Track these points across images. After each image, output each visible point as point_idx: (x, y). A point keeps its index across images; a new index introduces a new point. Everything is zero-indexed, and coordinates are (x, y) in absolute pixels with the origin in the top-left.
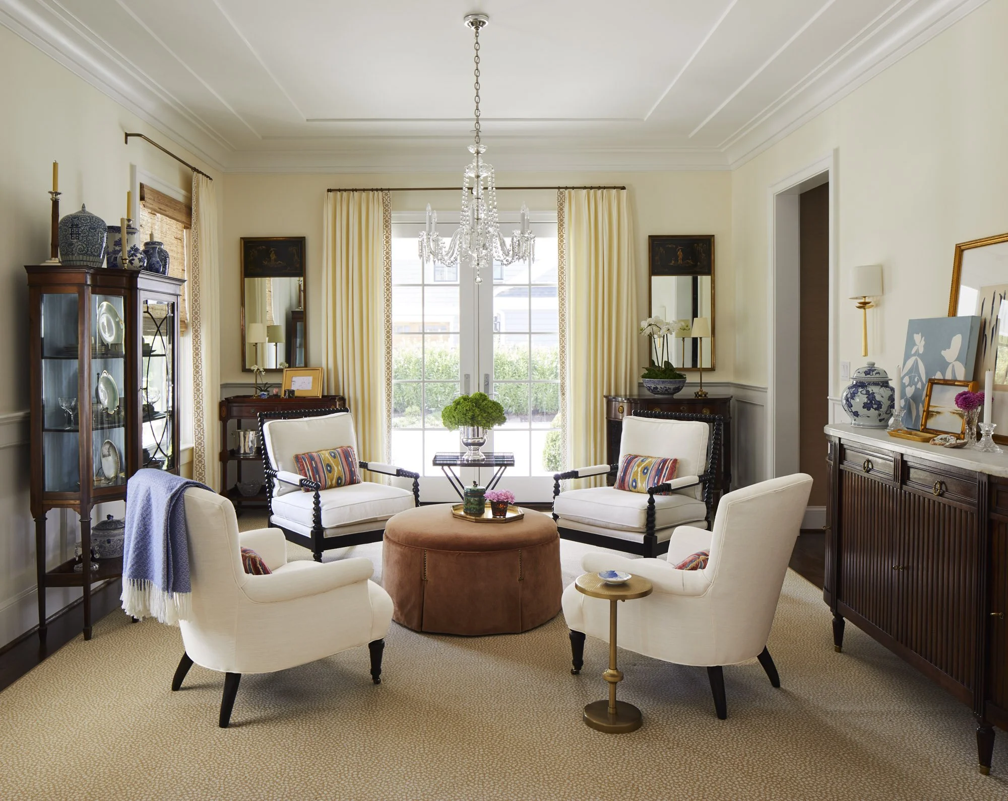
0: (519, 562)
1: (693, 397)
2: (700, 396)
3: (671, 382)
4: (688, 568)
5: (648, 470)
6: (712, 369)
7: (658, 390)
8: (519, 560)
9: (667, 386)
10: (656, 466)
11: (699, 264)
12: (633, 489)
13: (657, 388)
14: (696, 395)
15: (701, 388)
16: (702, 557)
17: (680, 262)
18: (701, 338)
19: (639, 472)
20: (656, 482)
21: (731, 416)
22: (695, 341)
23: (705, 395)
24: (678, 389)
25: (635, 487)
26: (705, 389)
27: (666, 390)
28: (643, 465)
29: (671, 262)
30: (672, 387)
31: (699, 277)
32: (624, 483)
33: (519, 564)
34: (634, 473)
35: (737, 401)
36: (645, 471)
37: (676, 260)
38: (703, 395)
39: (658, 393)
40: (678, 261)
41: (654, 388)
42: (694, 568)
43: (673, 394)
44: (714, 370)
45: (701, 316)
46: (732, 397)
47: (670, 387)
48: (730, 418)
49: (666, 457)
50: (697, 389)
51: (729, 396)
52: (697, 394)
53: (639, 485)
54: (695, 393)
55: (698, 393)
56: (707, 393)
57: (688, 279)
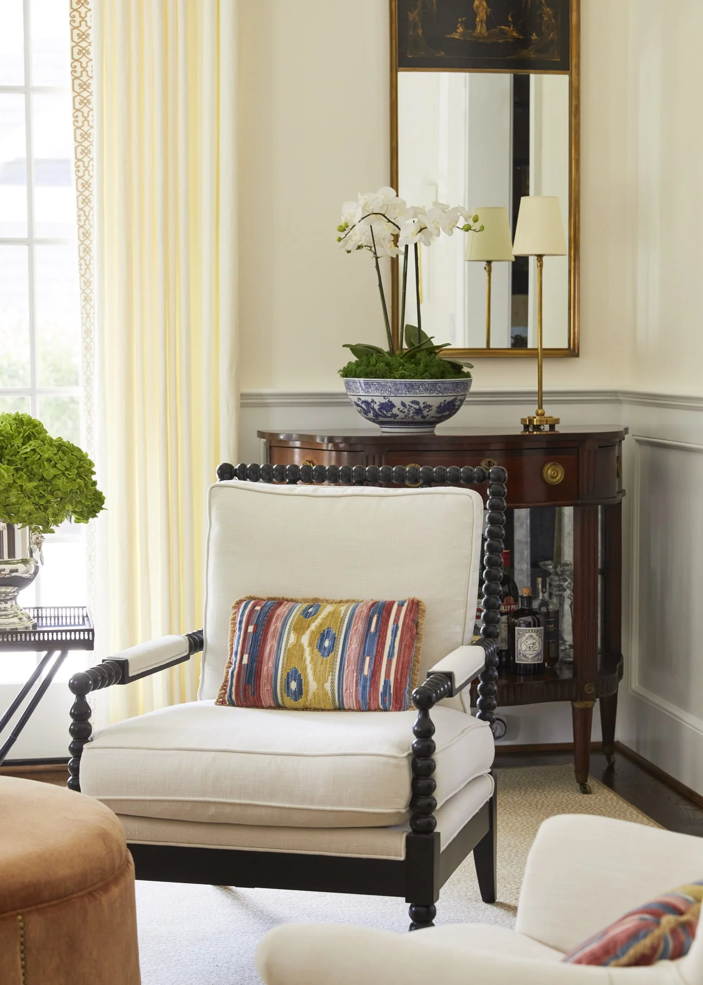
0: (19, 956)
1: (519, 430)
2: (537, 428)
3: (432, 388)
4: (624, 959)
5: (334, 640)
6: (572, 352)
7: (395, 411)
8: (18, 948)
9: (421, 400)
10: (359, 626)
11: (534, 37)
12: (289, 701)
13: (391, 405)
14: (526, 427)
15: (540, 407)
16: (668, 920)
17: (481, 29)
18: (540, 257)
19: (307, 650)
20: (366, 672)
21: (624, 487)
22: (520, 267)
23: (552, 427)
24: (449, 409)
25: (299, 693)
26: (550, 411)
27: (418, 411)
28: (313, 626)
29: (455, 30)
30: (435, 401)
31: (533, 77)
32: (257, 688)
33: (20, 963)
34: (289, 652)
35: (639, 442)
36: (327, 643)
37: (470, 25)
38: (547, 428)
39: (394, 422)
40: (474, 27)
41: (382, 406)
42: (644, 960)
43: (433, 423)
44: (577, 356)
45: (538, 193)
46: (626, 430)
47: (430, 401)
48: (622, 492)
49: (384, 597)
50: (530, 411)
51: (622, 429)
52: (528, 425)
53: (312, 686)
54: (523, 421)
55: (531, 421)
56: (557, 421)
57: (503, 81)
